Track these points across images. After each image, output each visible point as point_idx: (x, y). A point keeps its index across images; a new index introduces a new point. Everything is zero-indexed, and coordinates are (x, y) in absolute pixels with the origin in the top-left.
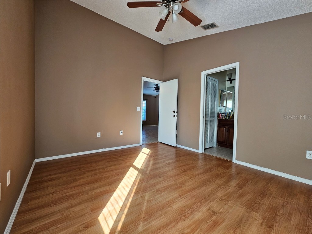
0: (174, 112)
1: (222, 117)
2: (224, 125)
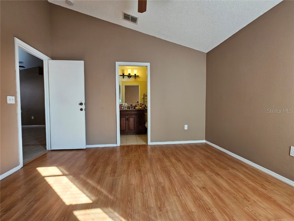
0: (81, 104)
1: (122, 108)
2: (125, 115)
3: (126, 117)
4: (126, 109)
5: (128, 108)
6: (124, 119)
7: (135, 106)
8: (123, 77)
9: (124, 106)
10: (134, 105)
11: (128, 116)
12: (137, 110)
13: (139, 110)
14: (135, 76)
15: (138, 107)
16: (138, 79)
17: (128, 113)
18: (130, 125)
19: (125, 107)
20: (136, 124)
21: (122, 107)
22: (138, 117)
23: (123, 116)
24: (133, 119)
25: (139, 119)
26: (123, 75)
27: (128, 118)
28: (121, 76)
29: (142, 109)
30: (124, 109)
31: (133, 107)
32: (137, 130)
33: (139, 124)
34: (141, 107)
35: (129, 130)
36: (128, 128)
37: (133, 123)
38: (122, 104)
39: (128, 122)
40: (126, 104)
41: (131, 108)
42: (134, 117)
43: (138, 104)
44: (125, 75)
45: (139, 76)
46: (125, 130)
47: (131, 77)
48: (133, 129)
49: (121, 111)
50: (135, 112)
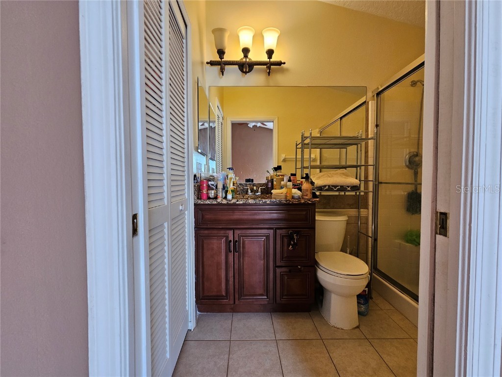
1: (212, 194)
2: (221, 227)
3: (227, 237)
4: (230, 197)
5: (240, 191)
6: (218, 245)
7: (266, 184)
8: (222, 71)
9: (220, 186)
10: (264, 181)
11: (237, 232)
12: (280, 204)
13: (289, 207)
14: (271, 66)
15: (284, 190)
16: (280, 79)
17: (237, 216)
18: (246, 273)
19: (224, 187)
20: (276, 266)
21: (209, 188)
22: (282, 237)
23: (215, 232)
24: (262, 243)
25: (291, 246)
26: (220, 60)
27: (236, 241)
28: (212, 63)
29: (303, 201)
30: (219, 200)
31: (260, 190)
32: (278, 298)
33: (290, 271)
34: (300, 189)
35: (243, 297)
36: (237, 286)
37: (262, 262)
38: (213, 176)
39: (237, 261)
40: (231, 175)
41: (249, 191)
42: (268, 237)
43: (281, 177)
44: (229, 61)
45: (283, 62)
46: (224, 294)
47: (250, 70)
48: (261, 292)
49: (207, 207)
50: (270, 213)
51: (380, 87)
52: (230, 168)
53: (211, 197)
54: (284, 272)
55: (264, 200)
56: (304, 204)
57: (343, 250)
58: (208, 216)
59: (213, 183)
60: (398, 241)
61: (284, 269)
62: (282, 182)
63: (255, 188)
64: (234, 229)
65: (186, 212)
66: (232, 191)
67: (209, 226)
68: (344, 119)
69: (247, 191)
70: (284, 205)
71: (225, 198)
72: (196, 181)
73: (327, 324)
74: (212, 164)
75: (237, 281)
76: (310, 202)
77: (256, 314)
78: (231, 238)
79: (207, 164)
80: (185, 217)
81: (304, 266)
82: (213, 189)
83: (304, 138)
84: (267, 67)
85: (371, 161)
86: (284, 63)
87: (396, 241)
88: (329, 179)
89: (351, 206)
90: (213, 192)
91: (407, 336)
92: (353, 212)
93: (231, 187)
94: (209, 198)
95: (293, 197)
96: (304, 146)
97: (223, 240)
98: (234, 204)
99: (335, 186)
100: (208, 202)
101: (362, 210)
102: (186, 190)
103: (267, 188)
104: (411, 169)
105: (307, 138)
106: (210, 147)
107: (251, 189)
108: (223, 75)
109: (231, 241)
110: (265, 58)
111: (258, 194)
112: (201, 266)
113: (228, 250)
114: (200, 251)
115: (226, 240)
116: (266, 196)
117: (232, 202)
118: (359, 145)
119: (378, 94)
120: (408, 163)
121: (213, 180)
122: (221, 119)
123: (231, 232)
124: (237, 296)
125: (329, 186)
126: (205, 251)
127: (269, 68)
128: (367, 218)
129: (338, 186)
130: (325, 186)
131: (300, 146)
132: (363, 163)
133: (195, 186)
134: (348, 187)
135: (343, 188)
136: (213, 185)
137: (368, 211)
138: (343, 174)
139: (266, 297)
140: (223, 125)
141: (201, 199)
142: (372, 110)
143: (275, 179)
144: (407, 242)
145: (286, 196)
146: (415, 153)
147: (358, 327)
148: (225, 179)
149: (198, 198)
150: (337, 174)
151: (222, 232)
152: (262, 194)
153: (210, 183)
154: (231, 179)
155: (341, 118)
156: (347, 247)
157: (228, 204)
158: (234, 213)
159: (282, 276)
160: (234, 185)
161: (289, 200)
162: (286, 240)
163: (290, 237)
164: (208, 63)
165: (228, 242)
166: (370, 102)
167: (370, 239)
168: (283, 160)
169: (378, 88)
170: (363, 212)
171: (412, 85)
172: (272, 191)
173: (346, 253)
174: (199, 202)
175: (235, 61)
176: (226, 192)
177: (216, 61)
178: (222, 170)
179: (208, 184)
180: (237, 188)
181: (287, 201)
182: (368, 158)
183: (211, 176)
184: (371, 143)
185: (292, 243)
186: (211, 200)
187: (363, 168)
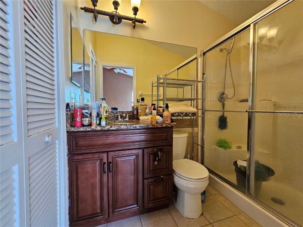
1: (86, 121)
2: (95, 151)
3: (101, 160)
4: (103, 123)
5: (112, 117)
6: (93, 168)
7: (133, 112)
8: (95, 18)
9: (94, 114)
10: (130, 109)
11: (111, 154)
12: (147, 128)
14: (136, 22)
15: (149, 117)
16: (141, 33)
17: (111, 139)
19: (98, 115)
20: (144, 179)
21: (83, 116)
22: (149, 154)
23: (90, 156)
24: (133, 162)
25: (156, 162)
26: (93, 8)
27: (110, 163)
28: (86, 10)
29: (164, 125)
30: (93, 127)
31: (128, 116)
32: (146, 204)
33: (155, 181)
34: (162, 116)
35: (116, 210)
36: (111, 202)
37: (133, 177)
38: (87, 105)
39: (110, 180)
40: (104, 104)
41: (119, 117)
42: (137, 156)
43: (144, 106)
44: (101, 11)
45: (144, 20)
46: (99, 211)
47: (120, 22)
48: (132, 202)
49: (81, 134)
50: (139, 136)
51: (204, 50)
52: (103, 99)
53: (85, 124)
54: (151, 182)
55: (134, 126)
56: (165, 127)
57: (186, 157)
58: (82, 142)
59: (87, 111)
60: (215, 147)
61: (150, 180)
62: (146, 110)
63: (124, 115)
64: (107, 152)
65: (57, 142)
66: (106, 118)
67: (83, 152)
68: (179, 70)
69: (117, 117)
70: (151, 128)
71: (100, 124)
72: (68, 109)
73: (181, 216)
74: (87, 96)
75: (111, 197)
76: (170, 126)
77: (127, 219)
78: (105, 160)
79: (82, 94)
80: (55, 146)
81: (165, 175)
82: (87, 117)
83: (159, 79)
84: (132, 22)
85: (200, 96)
86: (145, 22)
87: (213, 147)
88: (177, 108)
89: (188, 126)
90: (87, 119)
91: (232, 215)
92: (189, 130)
93: (104, 115)
94: (83, 126)
95: (157, 123)
96: (159, 85)
97: (98, 163)
98: (108, 130)
99: (182, 113)
100: (82, 129)
101: (195, 128)
102: (57, 119)
103: (133, 114)
104: (221, 102)
105: (160, 79)
106: (84, 81)
107: (120, 116)
108: (96, 21)
109: (105, 163)
110: (131, 15)
111: (126, 119)
112: (75, 190)
113: (102, 171)
114: (75, 176)
115: (101, 162)
116: (133, 121)
117: (106, 128)
118: (193, 86)
119: (204, 54)
120: (219, 98)
121: (88, 108)
122: (94, 63)
123: (105, 155)
124: (111, 210)
125: (178, 113)
126: (79, 175)
127: (134, 23)
128: (197, 133)
129: (184, 113)
130: (176, 113)
131: (156, 84)
132: (195, 98)
133: (67, 114)
134: (190, 113)
135: (187, 115)
136: (87, 113)
137: (198, 129)
138: (185, 104)
139: (136, 206)
140: (96, 68)
141: (74, 126)
142: (200, 63)
143: (139, 108)
144: (220, 147)
145: (152, 122)
146: (222, 93)
147: (202, 214)
148: (99, 108)
149: (71, 126)
150: (181, 104)
151: (97, 156)
152: (129, 119)
153: (84, 111)
154: (104, 107)
155: (178, 69)
156: (188, 154)
157: (102, 131)
158: (108, 138)
159: (149, 186)
160: (106, 113)
161: (154, 125)
162: (152, 156)
163: (155, 155)
164: (82, 9)
165: (102, 164)
166: (199, 59)
167: (199, 146)
168: (140, 95)
169: (203, 50)
170: (195, 129)
171: (220, 51)
172: (140, 118)
173: (188, 159)
174: (73, 129)
175: (106, 12)
176: (100, 119)
177: (89, 8)
178: (96, 100)
179: (83, 112)
180: (109, 115)
181: (153, 125)
182: (198, 94)
183: (85, 105)
184: (200, 85)
185: (157, 159)
186: (85, 128)
187: (195, 100)
